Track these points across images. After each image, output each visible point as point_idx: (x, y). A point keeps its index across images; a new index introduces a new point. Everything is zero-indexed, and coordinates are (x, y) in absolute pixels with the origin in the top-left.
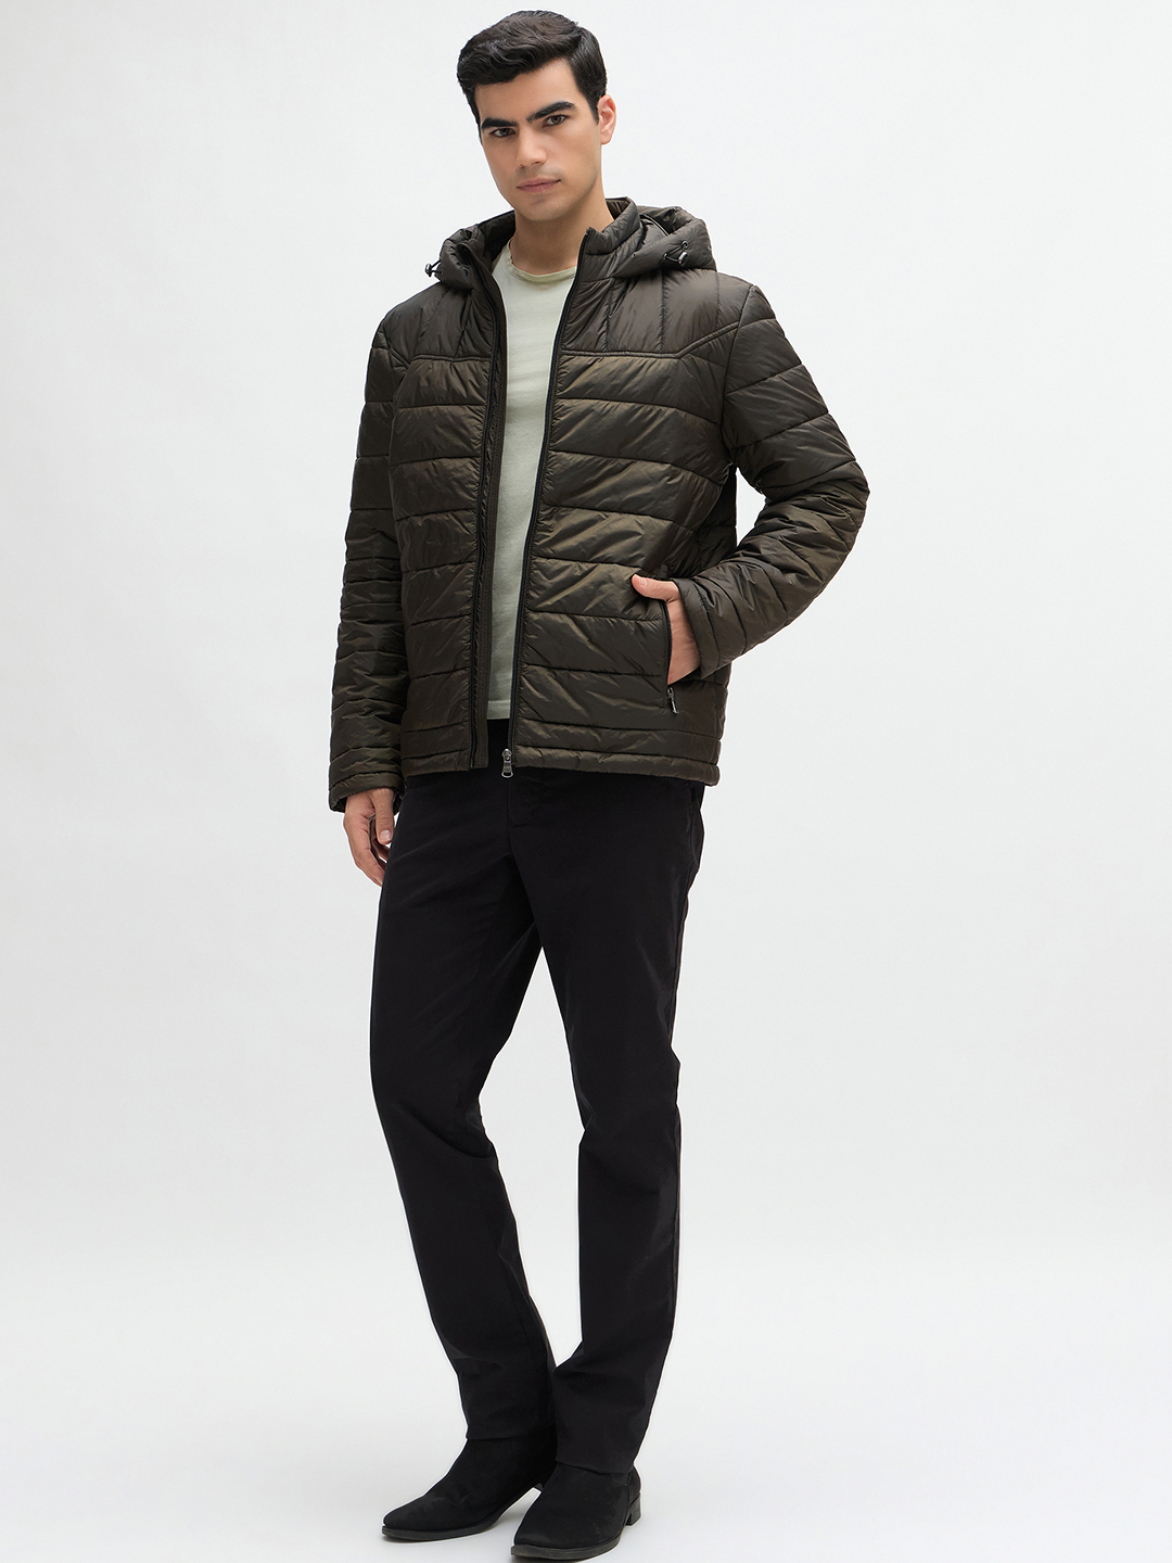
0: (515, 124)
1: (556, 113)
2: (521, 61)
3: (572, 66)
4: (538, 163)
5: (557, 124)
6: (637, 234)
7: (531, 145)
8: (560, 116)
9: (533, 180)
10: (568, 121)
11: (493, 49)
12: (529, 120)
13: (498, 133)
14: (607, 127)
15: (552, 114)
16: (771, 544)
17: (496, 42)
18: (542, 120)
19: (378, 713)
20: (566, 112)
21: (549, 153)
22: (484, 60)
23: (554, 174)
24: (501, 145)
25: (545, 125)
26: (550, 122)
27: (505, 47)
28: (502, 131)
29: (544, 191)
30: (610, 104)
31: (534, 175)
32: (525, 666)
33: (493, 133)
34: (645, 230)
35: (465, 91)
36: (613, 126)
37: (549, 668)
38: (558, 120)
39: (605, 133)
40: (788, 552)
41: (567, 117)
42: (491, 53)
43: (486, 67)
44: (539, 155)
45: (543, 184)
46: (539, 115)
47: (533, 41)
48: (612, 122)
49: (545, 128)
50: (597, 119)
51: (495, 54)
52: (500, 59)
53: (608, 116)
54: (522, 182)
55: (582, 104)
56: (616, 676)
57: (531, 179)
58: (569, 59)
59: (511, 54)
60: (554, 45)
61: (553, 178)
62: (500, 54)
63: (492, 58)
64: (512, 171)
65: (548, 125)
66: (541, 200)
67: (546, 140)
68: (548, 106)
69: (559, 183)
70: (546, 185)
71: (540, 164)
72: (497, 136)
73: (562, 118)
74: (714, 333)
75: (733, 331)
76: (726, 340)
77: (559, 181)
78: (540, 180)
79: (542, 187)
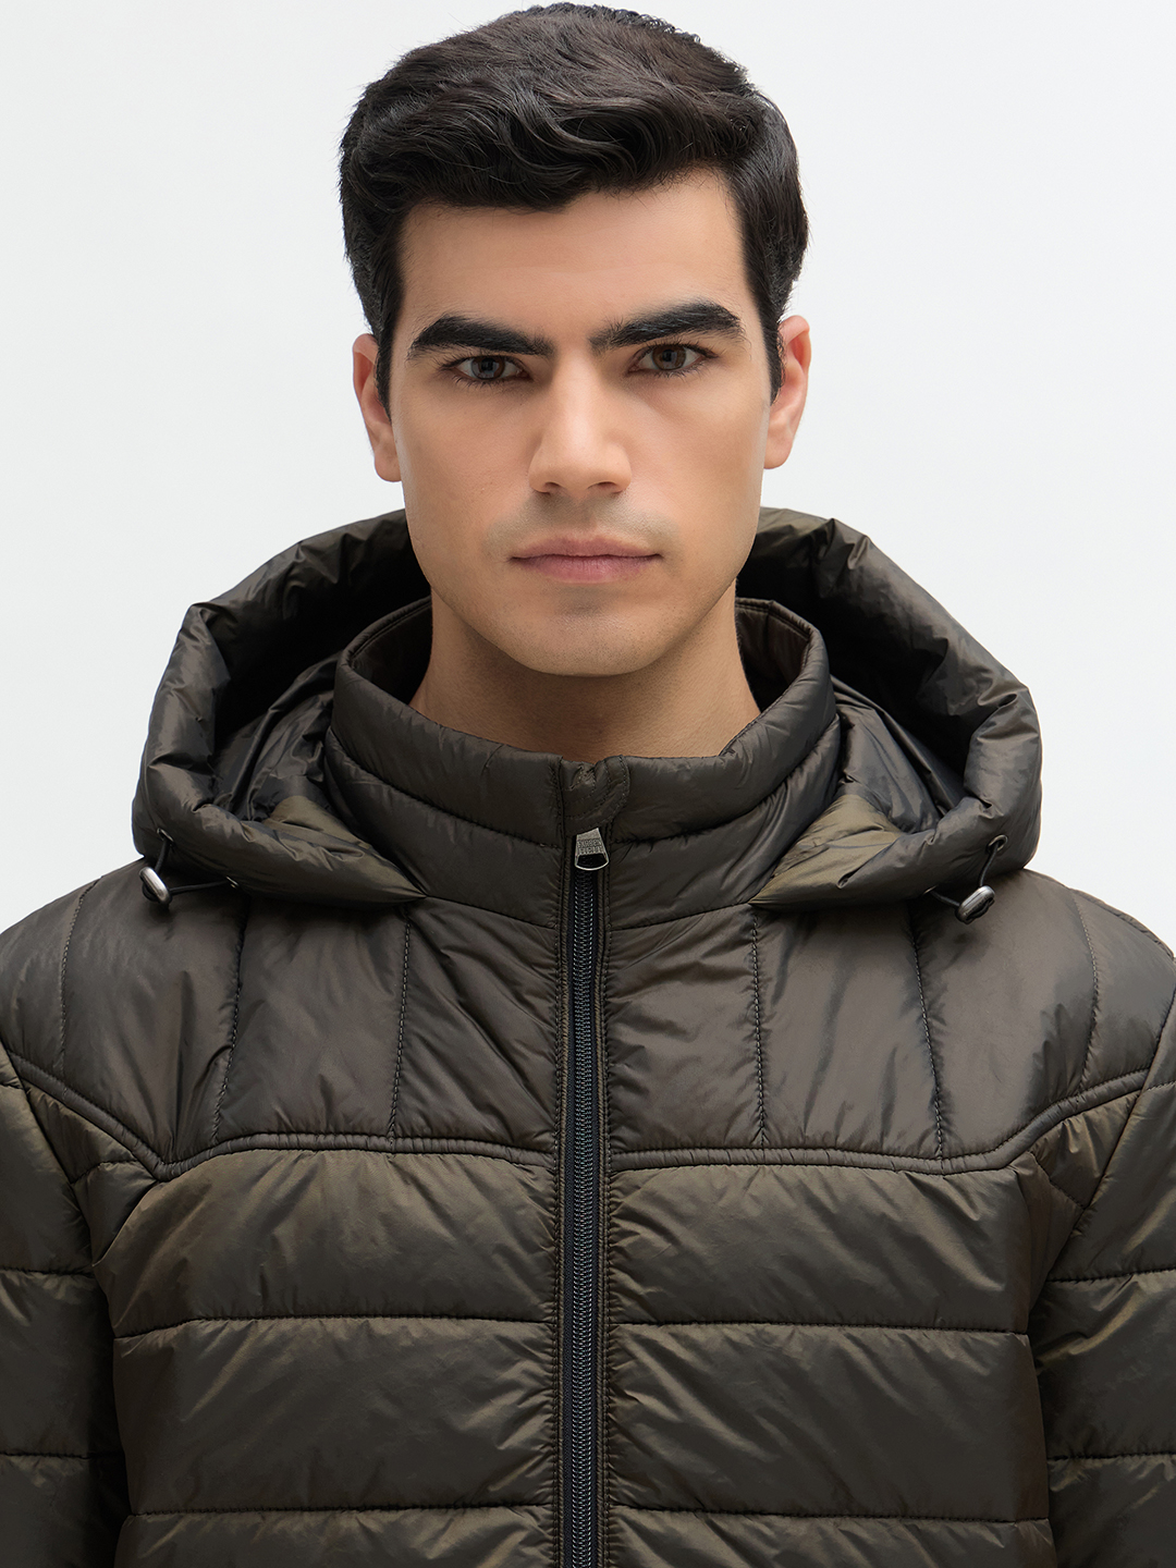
0: (544, 349)
1: (671, 339)
2: (610, 147)
3: (741, 197)
4: (609, 488)
5: (668, 371)
6: (827, 742)
7: (588, 422)
8: (680, 348)
9: (578, 535)
10: (713, 371)
12: (596, 343)
13: (467, 367)
14: (784, 416)
15: (659, 341)
18: (628, 351)
20: (712, 340)
21: (637, 459)
23: (648, 532)
24: (483, 406)
25: (633, 370)
26: (648, 362)
27: (562, 96)
28: (486, 362)
29: (606, 577)
31: (586, 520)
33: (451, 367)
34: (846, 727)
38: (675, 360)
39: (779, 434)
41: (706, 355)
42: (515, 106)
43: (488, 148)
44: (613, 462)
45: (610, 556)
46: (630, 333)
47: (650, 92)
49: (631, 378)
50: (776, 385)
51: (533, 115)
52: (544, 130)
54: (538, 537)
55: (751, 325)
57: (571, 535)
58: (731, 179)
59: (583, 120)
60: (711, 117)
61: (643, 544)
62: (545, 114)
65: (644, 371)
66: (587, 604)
67: (636, 414)
68: (666, 311)
69: (655, 564)
70: (617, 563)
71: (611, 490)
72: (464, 377)
73: (691, 357)
74: (1073, 1100)
75: (1127, 1100)
76: (1107, 1124)
77: (656, 556)
78: (600, 540)
79: (605, 566)
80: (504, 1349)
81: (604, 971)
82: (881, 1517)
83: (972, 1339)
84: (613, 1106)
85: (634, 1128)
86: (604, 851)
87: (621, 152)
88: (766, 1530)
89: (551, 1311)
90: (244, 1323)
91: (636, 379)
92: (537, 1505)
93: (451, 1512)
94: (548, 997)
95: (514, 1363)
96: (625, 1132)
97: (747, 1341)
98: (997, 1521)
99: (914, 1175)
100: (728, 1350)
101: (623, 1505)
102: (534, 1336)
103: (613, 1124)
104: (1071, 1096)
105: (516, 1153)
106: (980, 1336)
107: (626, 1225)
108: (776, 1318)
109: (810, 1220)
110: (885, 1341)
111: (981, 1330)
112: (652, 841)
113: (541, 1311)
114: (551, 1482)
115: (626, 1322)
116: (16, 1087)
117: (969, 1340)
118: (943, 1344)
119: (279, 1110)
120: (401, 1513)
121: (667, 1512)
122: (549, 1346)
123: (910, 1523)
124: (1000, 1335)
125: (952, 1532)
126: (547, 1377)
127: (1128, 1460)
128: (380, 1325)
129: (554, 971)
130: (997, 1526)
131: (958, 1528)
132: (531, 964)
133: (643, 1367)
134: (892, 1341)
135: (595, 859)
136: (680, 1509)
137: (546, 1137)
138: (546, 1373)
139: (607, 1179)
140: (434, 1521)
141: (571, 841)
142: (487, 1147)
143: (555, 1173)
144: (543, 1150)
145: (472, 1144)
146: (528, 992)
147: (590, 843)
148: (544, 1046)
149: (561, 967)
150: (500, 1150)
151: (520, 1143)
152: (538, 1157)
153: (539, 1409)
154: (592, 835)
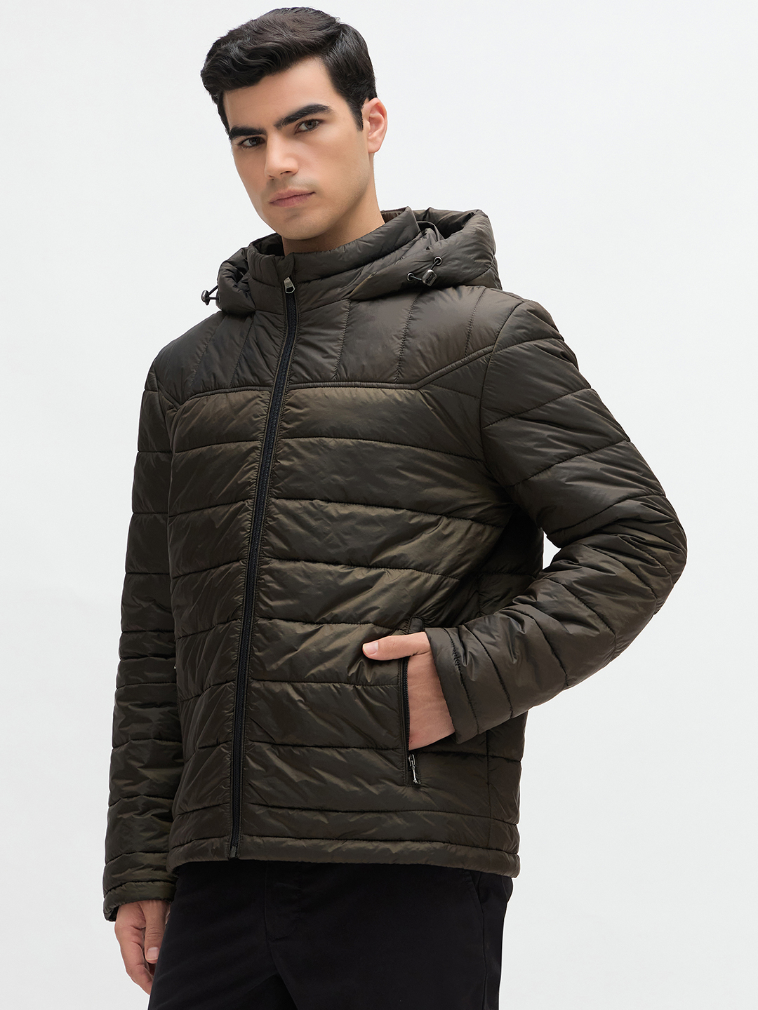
0: (262, 131)
2: (263, 60)
3: (327, 64)
4: (289, 173)
5: (310, 129)
7: (280, 153)
8: (313, 120)
11: (235, 50)
12: (279, 125)
13: (247, 143)
14: (375, 134)
15: (304, 119)
16: (552, 588)
17: (239, 41)
19: (155, 812)
20: (320, 116)
21: (301, 161)
22: (226, 62)
23: (307, 185)
24: (252, 155)
25: (297, 131)
26: (303, 127)
27: (246, 47)
28: (252, 140)
29: (296, 203)
30: (380, 108)
31: (285, 186)
32: (250, 743)
33: (241, 144)
35: (215, 99)
36: (383, 133)
37: (273, 744)
38: (312, 124)
39: (374, 140)
40: (572, 599)
41: (321, 122)
42: (232, 54)
43: (227, 70)
44: (290, 164)
45: (295, 196)
46: (289, 119)
47: (278, 39)
48: (381, 128)
49: (297, 134)
50: (360, 125)
51: (236, 55)
52: (241, 60)
53: (375, 122)
54: (272, 197)
55: (340, 107)
56: (343, 751)
57: (282, 191)
58: (323, 58)
59: (252, 54)
60: (304, 42)
61: (306, 189)
62: (241, 54)
63: (233, 60)
64: (263, 183)
65: (301, 131)
66: (296, 215)
67: (298, 148)
68: (298, 110)
69: (313, 195)
70: (298, 198)
71: (290, 174)
72: (247, 147)
73: (317, 123)
75: (485, 357)
77: (314, 193)
78: (290, 191)
79: (294, 200)
81: (299, 327)
84: (292, 369)
85: (296, 376)
86: (293, 286)
89: (262, 436)
91: (297, 135)
92: (250, 499)
94: (279, 337)
96: (293, 378)
97: (316, 442)
100: (310, 446)
101: (273, 498)
102: (255, 445)
103: (291, 375)
104: (461, 359)
105: (262, 388)
107: (288, 407)
108: (327, 435)
112: (309, 281)
113: (258, 437)
114: (254, 491)
115: (282, 438)
121: (285, 500)
122: (260, 448)
129: (283, 329)
132: (276, 327)
135: (289, 290)
136: (290, 498)
137: (271, 382)
138: (258, 457)
139: (286, 393)
140: (226, 508)
141: (282, 284)
142: (254, 388)
143: (271, 393)
144: (269, 385)
145: (249, 387)
146: (274, 336)
147: (288, 284)
148: (275, 353)
149: (286, 328)
150: (258, 388)
151: (263, 384)
152: (267, 388)
153: (253, 468)
154: (287, 281)
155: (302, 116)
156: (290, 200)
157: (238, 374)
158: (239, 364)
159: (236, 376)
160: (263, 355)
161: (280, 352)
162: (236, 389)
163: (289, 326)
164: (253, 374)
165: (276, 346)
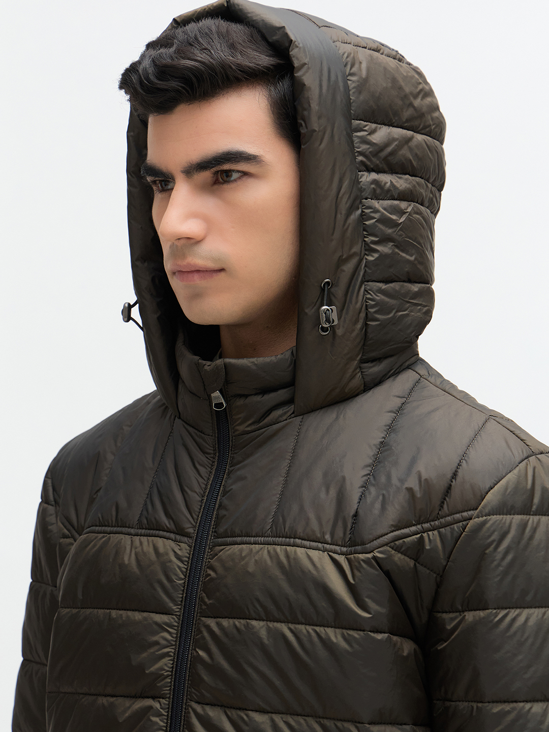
1: (226, 167)
4: (191, 240)
8: (232, 170)
9: (182, 264)
10: (250, 181)
12: (193, 169)
15: (221, 167)
21: (210, 225)
23: (215, 259)
29: (198, 282)
38: (231, 176)
41: (245, 174)
44: (192, 228)
45: (198, 271)
46: (202, 167)
49: (213, 185)
55: (278, 157)
65: (219, 183)
66: (196, 295)
67: (208, 204)
69: (222, 274)
70: (201, 274)
71: (193, 241)
73: (235, 176)
74: (432, 523)
75: (463, 524)
76: (449, 535)
77: (222, 270)
79: (196, 276)
80: (155, 627)
81: (232, 455)
82: (304, 716)
83: (347, 633)
84: (218, 517)
86: (223, 401)
87: (181, 87)
88: (245, 717)
89: (178, 610)
90: (77, 610)
92: (163, 698)
93: (134, 700)
94: (206, 466)
95: (158, 633)
96: (220, 529)
97: (243, 628)
98: (359, 723)
99: (330, 553)
100: (235, 631)
101: (193, 701)
102: (168, 621)
103: (216, 526)
104: (433, 521)
105: (178, 537)
106: (351, 632)
109: (277, 572)
110: (304, 631)
111: (353, 629)
112: (246, 396)
113: (173, 610)
114: (169, 688)
115: (203, 617)
116: (53, 506)
117: (346, 634)
118: (334, 635)
119: (100, 516)
120: (115, 699)
121: (209, 706)
122: (175, 626)
123: (318, 720)
124: (361, 633)
125: (336, 725)
126: (172, 640)
127: (460, 703)
128: (114, 613)
129: (212, 455)
130: (358, 725)
131: (339, 724)
132: (204, 453)
133: (203, 638)
134: (308, 632)
135: (219, 405)
136: (215, 705)
137: (191, 530)
138: (172, 639)
139: (210, 550)
140: (127, 702)
141: (209, 397)
142: (167, 534)
143: (190, 547)
144: (187, 535)
145: (161, 533)
146: (200, 464)
147: (217, 398)
148: (198, 490)
149: (215, 454)
150: (172, 536)
151: (180, 531)
152: (186, 539)
153: (167, 655)
154: (217, 394)
155: (219, 164)
156: (190, 275)
157: (147, 511)
158: (150, 495)
159: (145, 513)
160: (183, 491)
161: (206, 489)
162: (143, 531)
163: (219, 452)
164: (167, 514)
165: (201, 480)
